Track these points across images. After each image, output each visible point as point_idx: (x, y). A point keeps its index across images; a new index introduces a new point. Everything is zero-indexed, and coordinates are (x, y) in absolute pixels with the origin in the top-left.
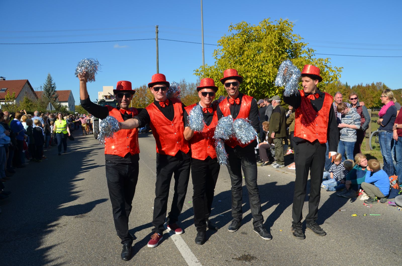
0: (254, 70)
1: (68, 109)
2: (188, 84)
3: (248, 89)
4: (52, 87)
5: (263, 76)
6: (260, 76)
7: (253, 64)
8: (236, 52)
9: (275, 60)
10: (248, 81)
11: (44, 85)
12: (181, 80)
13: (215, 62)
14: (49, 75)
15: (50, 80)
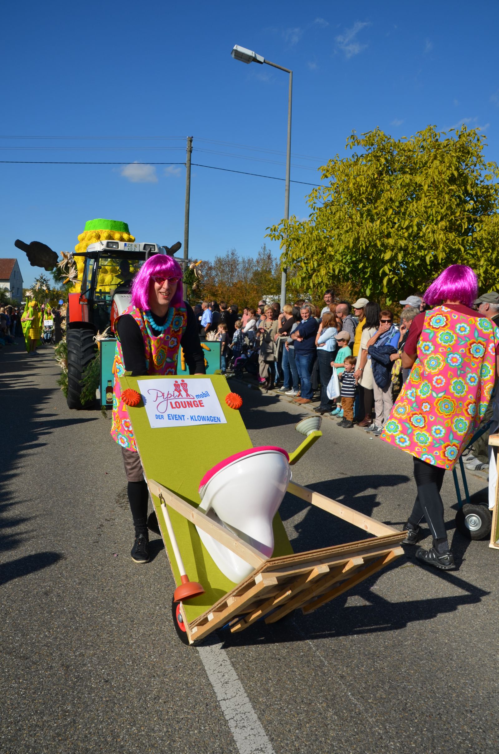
0: (400, 233)
1: (8, 295)
3: (385, 274)
5: (421, 248)
6: (413, 248)
7: (399, 220)
8: (363, 193)
9: (447, 214)
10: (387, 256)
13: (310, 216)
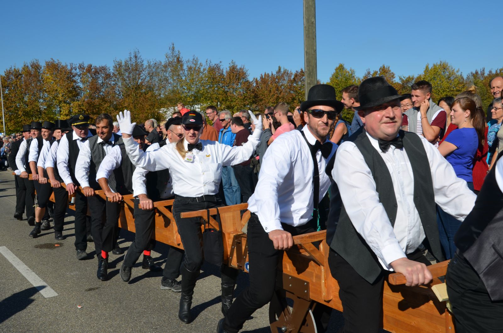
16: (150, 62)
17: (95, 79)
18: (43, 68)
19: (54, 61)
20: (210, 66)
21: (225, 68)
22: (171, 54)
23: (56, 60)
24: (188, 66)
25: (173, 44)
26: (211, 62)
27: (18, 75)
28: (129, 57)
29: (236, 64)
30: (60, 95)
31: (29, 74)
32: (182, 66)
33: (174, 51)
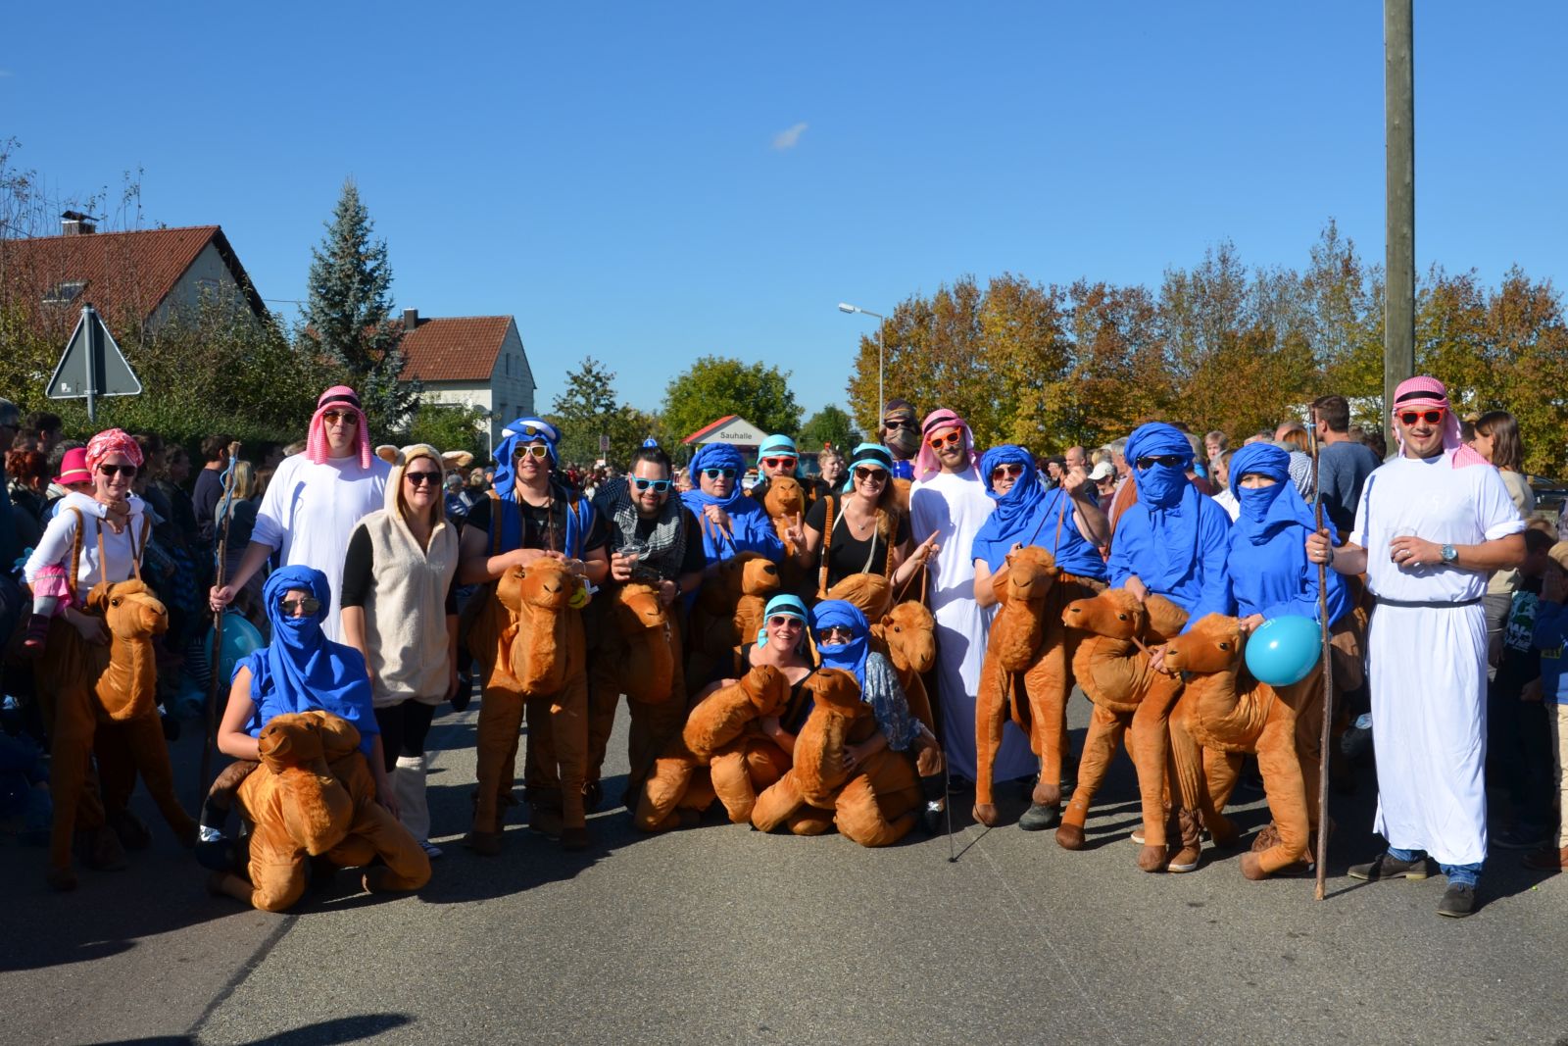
2: (1250, 279)
4: (362, 272)
11: (316, 262)
12: (1209, 251)
14: (352, 194)
15: (353, 225)
16: (1263, 274)
17: (1111, 325)
18: (982, 298)
19: (1010, 278)
20: (1441, 281)
21: (1490, 286)
22: (1327, 251)
23: (1017, 278)
24: (1375, 282)
25: (1333, 222)
26: (1442, 271)
27: (923, 317)
28: (1206, 261)
29: (1526, 274)
30: (1019, 367)
31: (948, 312)
32: (1357, 283)
33: (1336, 240)
